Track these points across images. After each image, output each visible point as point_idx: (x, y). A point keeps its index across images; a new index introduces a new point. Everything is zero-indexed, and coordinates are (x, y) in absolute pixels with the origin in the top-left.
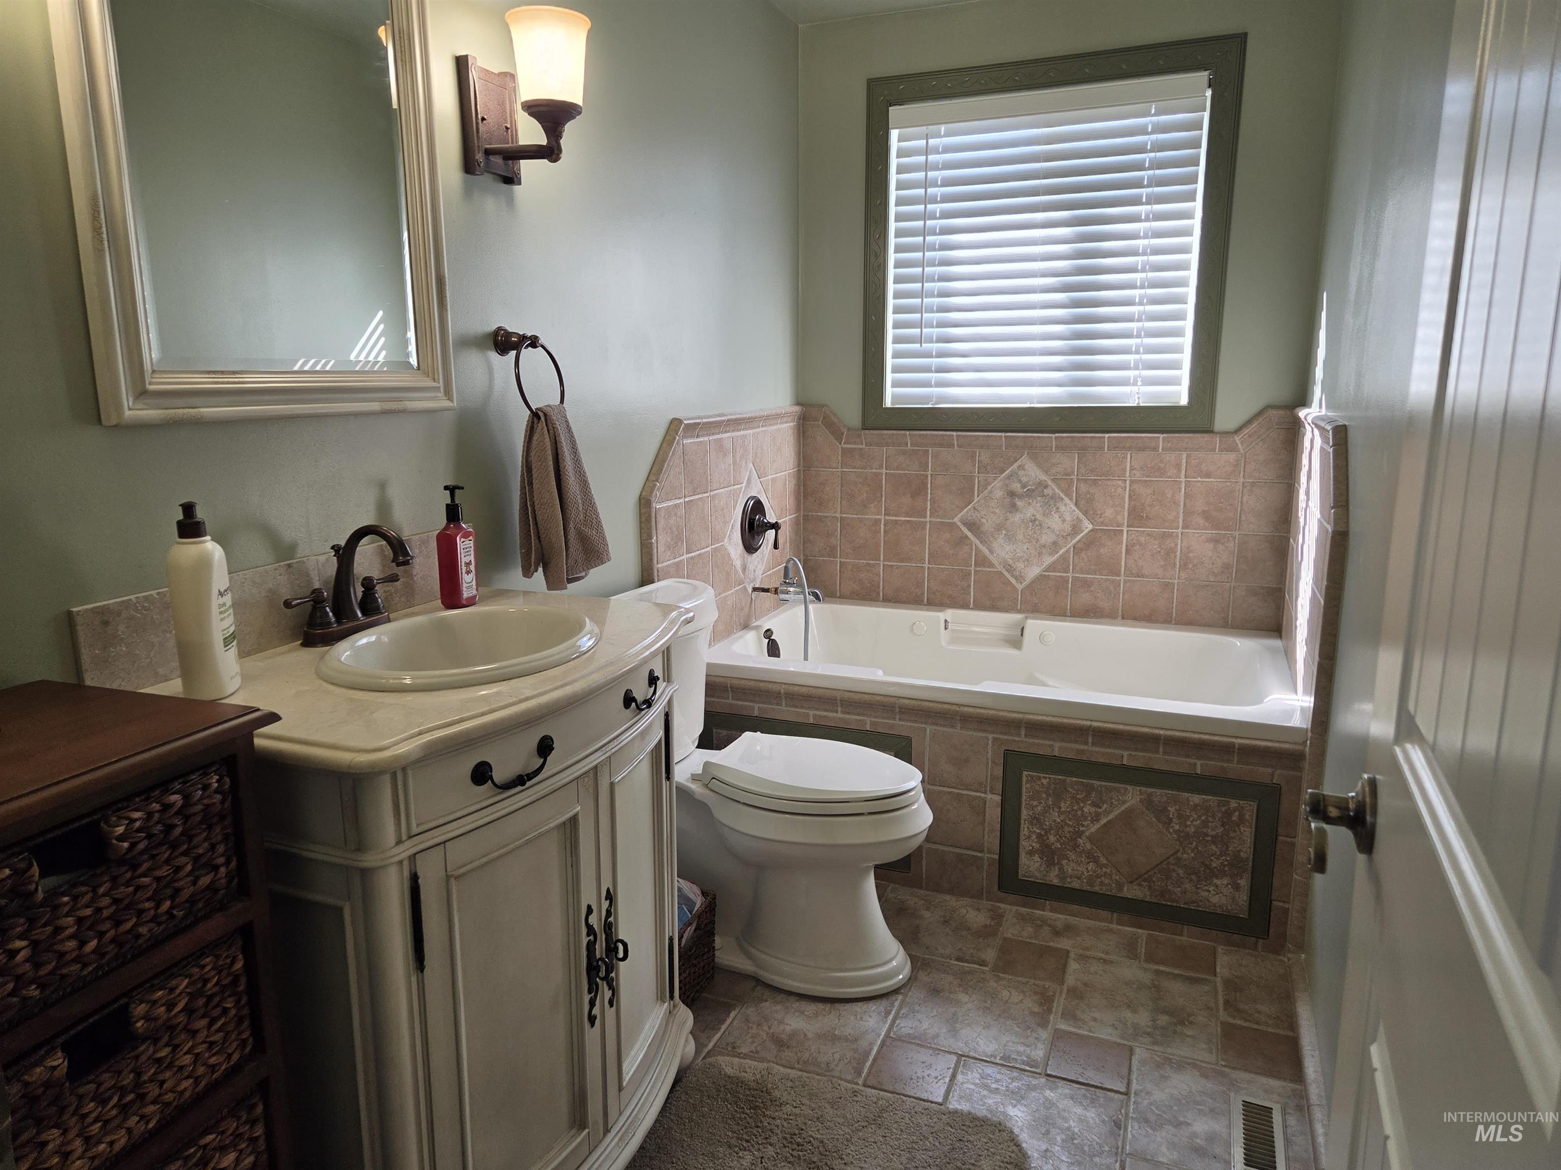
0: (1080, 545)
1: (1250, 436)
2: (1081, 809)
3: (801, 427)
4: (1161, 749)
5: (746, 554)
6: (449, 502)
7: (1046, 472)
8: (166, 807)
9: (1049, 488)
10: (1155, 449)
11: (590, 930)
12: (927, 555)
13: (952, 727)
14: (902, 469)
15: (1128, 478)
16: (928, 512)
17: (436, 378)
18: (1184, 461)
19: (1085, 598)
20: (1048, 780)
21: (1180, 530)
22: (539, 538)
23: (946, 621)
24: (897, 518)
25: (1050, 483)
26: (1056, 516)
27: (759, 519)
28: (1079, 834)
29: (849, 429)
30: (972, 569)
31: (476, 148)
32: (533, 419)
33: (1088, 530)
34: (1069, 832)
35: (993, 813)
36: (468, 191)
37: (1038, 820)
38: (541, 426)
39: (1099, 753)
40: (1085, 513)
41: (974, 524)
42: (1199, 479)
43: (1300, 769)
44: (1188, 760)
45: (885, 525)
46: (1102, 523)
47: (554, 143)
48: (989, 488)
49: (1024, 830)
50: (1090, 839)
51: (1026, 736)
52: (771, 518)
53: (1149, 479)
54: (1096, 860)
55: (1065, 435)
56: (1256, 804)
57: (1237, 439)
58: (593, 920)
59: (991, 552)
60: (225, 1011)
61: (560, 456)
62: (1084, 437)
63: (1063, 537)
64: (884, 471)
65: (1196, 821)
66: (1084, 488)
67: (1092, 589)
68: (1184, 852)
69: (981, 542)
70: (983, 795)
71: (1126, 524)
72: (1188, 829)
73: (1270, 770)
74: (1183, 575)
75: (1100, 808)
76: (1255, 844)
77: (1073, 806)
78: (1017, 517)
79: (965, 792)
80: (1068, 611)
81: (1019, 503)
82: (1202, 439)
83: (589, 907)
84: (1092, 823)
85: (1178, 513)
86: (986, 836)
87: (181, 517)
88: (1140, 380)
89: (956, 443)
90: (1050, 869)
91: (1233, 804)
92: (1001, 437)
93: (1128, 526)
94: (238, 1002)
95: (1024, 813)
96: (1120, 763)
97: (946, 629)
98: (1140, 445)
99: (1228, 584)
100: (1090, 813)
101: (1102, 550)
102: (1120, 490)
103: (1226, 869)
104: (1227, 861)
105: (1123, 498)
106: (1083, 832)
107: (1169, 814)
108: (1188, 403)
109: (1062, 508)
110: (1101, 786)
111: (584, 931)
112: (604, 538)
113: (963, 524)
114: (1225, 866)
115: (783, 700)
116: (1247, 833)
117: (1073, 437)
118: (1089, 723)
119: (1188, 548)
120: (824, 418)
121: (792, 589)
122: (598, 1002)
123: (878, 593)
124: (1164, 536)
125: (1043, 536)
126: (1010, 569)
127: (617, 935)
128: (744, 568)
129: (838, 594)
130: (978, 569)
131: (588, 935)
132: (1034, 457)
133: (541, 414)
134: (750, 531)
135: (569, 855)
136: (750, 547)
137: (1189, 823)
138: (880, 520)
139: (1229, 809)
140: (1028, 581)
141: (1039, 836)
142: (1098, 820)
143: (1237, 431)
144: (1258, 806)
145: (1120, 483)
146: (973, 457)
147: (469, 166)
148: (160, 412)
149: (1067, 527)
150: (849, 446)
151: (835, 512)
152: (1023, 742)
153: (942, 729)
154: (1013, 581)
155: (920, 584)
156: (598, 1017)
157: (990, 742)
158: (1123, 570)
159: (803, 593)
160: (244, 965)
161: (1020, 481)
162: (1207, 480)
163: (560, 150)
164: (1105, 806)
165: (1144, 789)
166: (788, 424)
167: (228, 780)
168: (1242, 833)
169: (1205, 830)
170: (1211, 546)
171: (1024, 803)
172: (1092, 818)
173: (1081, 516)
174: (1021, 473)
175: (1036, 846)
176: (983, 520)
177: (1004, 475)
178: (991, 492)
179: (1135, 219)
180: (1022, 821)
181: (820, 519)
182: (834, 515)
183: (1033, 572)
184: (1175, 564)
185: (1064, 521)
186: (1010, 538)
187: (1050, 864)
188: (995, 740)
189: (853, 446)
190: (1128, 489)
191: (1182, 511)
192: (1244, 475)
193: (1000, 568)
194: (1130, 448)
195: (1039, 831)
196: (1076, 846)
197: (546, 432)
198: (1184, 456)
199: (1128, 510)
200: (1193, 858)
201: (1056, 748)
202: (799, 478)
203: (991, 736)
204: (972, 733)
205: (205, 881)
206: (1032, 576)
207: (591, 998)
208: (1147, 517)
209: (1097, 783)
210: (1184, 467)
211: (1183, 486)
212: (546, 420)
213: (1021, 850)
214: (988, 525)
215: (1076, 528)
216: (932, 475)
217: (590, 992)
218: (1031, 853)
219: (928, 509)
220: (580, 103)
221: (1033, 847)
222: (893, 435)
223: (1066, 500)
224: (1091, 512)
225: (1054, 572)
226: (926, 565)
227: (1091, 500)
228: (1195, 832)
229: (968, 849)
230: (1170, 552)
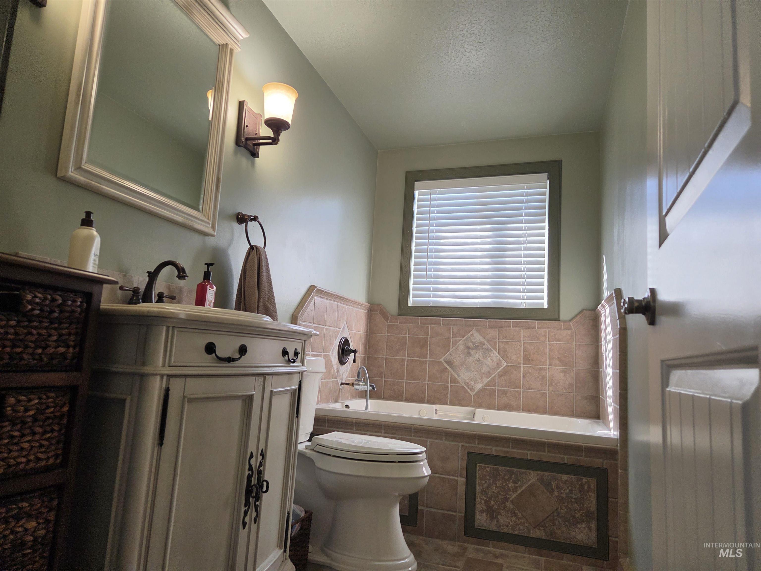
0: (501, 373)
1: (576, 323)
2: (507, 485)
3: (369, 314)
4: (546, 450)
5: (339, 364)
6: (206, 270)
7: (484, 337)
8: (53, 300)
9: (486, 345)
10: (534, 328)
11: (251, 468)
12: (427, 377)
13: (441, 439)
14: (416, 335)
15: (522, 341)
16: (428, 356)
17: (209, 219)
18: (547, 334)
19: (504, 400)
20: (490, 468)
21: (548, 367)
22: (245, 304)
23: (436, 410)
24: (413, 359)
25: (485, 342)
26: (489, 359)
27: (347, 348)
28: (506, 500)
29: (391, 316)
30: (449, 384)
31: (242, 135)
32: (250, 250)
33: (504, 365)
34: (501, 498)
35: (462, 489)
36: (236, 153)
37: (485, 492)
38: (254, 252)
39: (516, 453)
40: (503, 358)
41: (450, 362)
42: (555, 342)
43: (616, 460)
44: (560, 456)
45: (407, 362)
46: (511, 363)
47: (276, 137)
48: (457, 344)
49: (478, 499)
50: (512, 502)
51: (478, 444)
52: (352, 348)
53: (532, 342)
54: (516, 515)
55: (492, 320)
56: (596, 480)
57: (571, 323)
58: (253, 462)
59: (458, 376)
60: (53, 431)
61: (260, 267)
62: (501, 321)
63: (493, 369)
64: (407, 336)
65: (566, 490)
66: (502, 345)
67: (507, 395)
68: (561, 509)
69: (454, 371)
70: (456, 478)
71: (522, 363)
72: (562, 495)
73: (601, 460)
74: (551, 389)
75: (517, 484)
76: (597, 503)
77: (503, 483)
78: (471, 359)
79: (447, 477)
80: (496, 406)
81: (472, 352)
82: (555, 323)
83: (252, 453)
84: (513, 493)
85: (546, 358)
86: (458, 502)
87: (84, 217)
88: (525, 297)
89: (442, 323)
90: (492, 521)
91: (585, 480)
92: (463, 320)
93: (523, 364)
94: (60, 430)
95: (478, 488)
96: (526, 458)
97: (436, 414)
98: (527, 325)
99: (572, 394)
100: (512, 487)
101: (512, 376)
102: (518, 347)
103: (584, 518)
104: (583, 513)
105: (520, 351)
106: (509, 498)
107: (552, 487)
108: (548, 307)
109: (492, 355)
110: (517, 471)
111: (247, 467)
112: (276, 311)
113: (445, 362)
114: (583, 516)
115: (354, 427)
116: (593, 497)
117: (496, 321)
118: (510, 436)
119: (552, 375)
120: (380, 310)
121: (361, 383)
122: (249, 514)
123: (403, 397)
124: (541, 369)
125: (483, 368)
126: (467, 384)
127: (264, 477)
128: (338, 371)
129: (383, 397)
130: (452, 385)
131: (249, 470)
132: (478, 331)
133: (254, 247)
134: (342, 354)
135: (245, 418)
136: (342, 362)
137: (562, 491)
138: (405, 359)
139: (582, 483)
140: (476, 391)
141: (486, 502)
142: (516, 491)
143: (571, 320)
144: (597, 480)
145: (518, 343)
146: (449, 330)
147: (238, 142)
148: (84, 179)
149: (495, 364)
150: (391, 324)
151: (383, 355)
152: (477, 447)
153: (436, 441)
154: (469, 391)
155: (423, 392)
156: (248, 523)
157: (460, 447)
158: (522, 386)
159: (367, 385)
160: (68, 411)
161: (472, 342)
162: (559, 343)
163: (279, 140)
164: (520, 482)
165: (539, 472)
166: (363, 311)
167: (85, 304)
168: (590, 496)
169: (571, 495)
170: (562, 374)
171: (477, 482)
172: (513, 490)
173: (501, 359)
174: (472, 338)
175: (484, 507)
176: (455, 360)
177: (464, 338)
178: (458, 347)
179: (520, 229)
180: (477, 493)
181: (376, 359)
182: (383, 356)
183: (479, 386)
184: (546, 383)
185: (493, 361)
186: (467, 369)
187: (492, 518)
188: (462, 446)
189: (393, 324)
190: (522, 346)
191: (548, 357)
192: (575, 341)
193: (463, 384)
194: (522, 327)
195: (485, 499)
196: (505, 507)
197: (256, 255)
198: (547, 331)
199: (523, 356)
200: (566, 512)
201: (494, 450)
202: (366, 338)
203: (460, 444)
204: (450, 443)
205: (62, 350)
206: (478, 388)
207: (245, 510)
208: (532, 360)
209: (515, 470)
210: (547, 336)
211: (548, 345)
212: (256, 250)
213: (476, 510)
214: (457, 362)
215: (499, 365)
216: (430, 338)
217: (245, 506)
218: (482, 512)
219: (428, 354)
220: (290, 122)
221: (482, 508)
222: (412, 318)
223: (494, 351)
224: (506, 357)
225: (489, 386)
226: (427, 382)
227: (505, 351)
228: (566, 497)
229: (448, 510)
230: (544, 377)
